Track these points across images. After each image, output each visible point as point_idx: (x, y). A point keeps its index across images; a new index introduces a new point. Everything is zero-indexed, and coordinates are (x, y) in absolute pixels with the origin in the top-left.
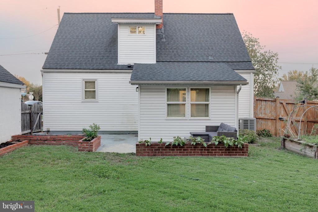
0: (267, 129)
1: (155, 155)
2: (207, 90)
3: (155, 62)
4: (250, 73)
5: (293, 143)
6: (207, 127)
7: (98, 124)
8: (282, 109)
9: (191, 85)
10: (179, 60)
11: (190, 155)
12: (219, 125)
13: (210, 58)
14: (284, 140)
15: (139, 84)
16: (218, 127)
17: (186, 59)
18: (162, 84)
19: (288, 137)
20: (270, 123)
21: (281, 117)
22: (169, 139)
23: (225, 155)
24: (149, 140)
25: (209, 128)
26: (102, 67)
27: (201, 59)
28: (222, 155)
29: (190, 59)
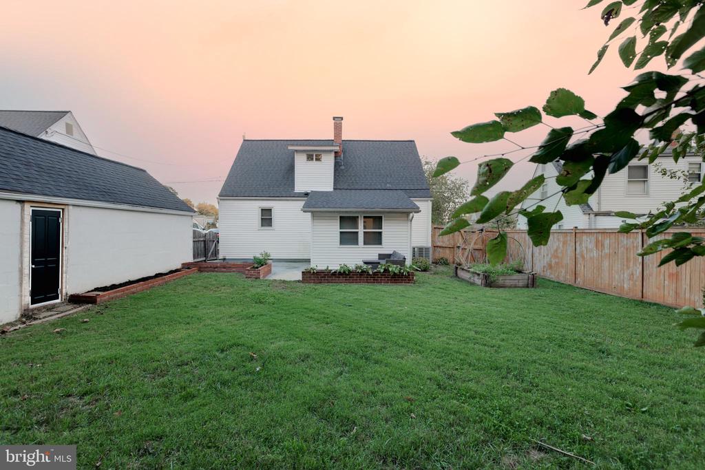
0: (446, 257)
1: (320, 283)
2: (380, 218)
3: (332, 190)
4: (427, 201)
5: (464, 271)
6: (379, 255)
7: (268, 251)
8: (460, 237)
9: (364, 212)
10: (356, 187)
11: (356, 282)
12: (391, 252)
13: (388, 185)
14: (457, 268)
15: (312, 212)
16: (390, 255)
17: (363, 187)
18: (334, 212)
19: (460, 265)
20: (447, 251)
21: (459, 245)
22: (335, 267)
23: (391, 283)
24: (315, 267)
25: (381, 256)
26: (278, 195)
27: (379, 187)
28: (388, 283)
29: (367, 187)
